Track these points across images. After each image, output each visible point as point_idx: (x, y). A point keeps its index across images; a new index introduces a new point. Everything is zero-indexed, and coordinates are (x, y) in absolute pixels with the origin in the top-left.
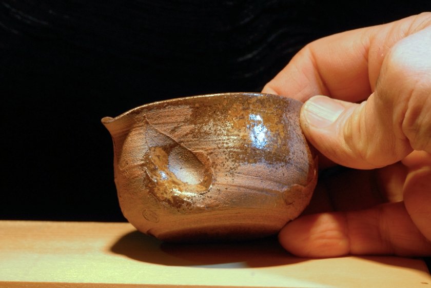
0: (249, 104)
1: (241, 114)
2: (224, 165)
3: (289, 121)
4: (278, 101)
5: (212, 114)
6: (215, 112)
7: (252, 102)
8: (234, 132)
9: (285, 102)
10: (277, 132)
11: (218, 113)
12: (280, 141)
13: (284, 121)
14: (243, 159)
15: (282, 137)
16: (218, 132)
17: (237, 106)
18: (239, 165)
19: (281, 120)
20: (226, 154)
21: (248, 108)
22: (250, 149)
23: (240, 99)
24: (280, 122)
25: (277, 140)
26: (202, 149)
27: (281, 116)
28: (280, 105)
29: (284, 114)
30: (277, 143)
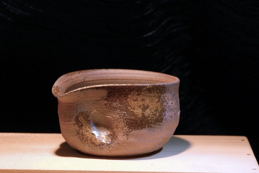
0: (141, 91)
1: (136, 97)
2: (123, 129)
3: (164, 99)
4: (159, 88)
5: (119, 96)
6: (120, 95)
7: (143, 90)
8: (130, 110)
9: (164, 88)
10: (157, 109)
11: (122, 96)
12: (158, 114)
13: (162, 100)
14: (135, 127)
15: (159, 111)
16: (121, 108)
17: (134, 92)
18: (132, 130)
19: (159, 100)
20: (124, 123)
21: (141, 94)
22: (139, 121)
23: (136, 89)
24: (159, 101)
25: (156, 113)
26: (111, 116)
27: (160, 97)
28: (160, 90)
29: (162, 95)
30: (156, 116)
